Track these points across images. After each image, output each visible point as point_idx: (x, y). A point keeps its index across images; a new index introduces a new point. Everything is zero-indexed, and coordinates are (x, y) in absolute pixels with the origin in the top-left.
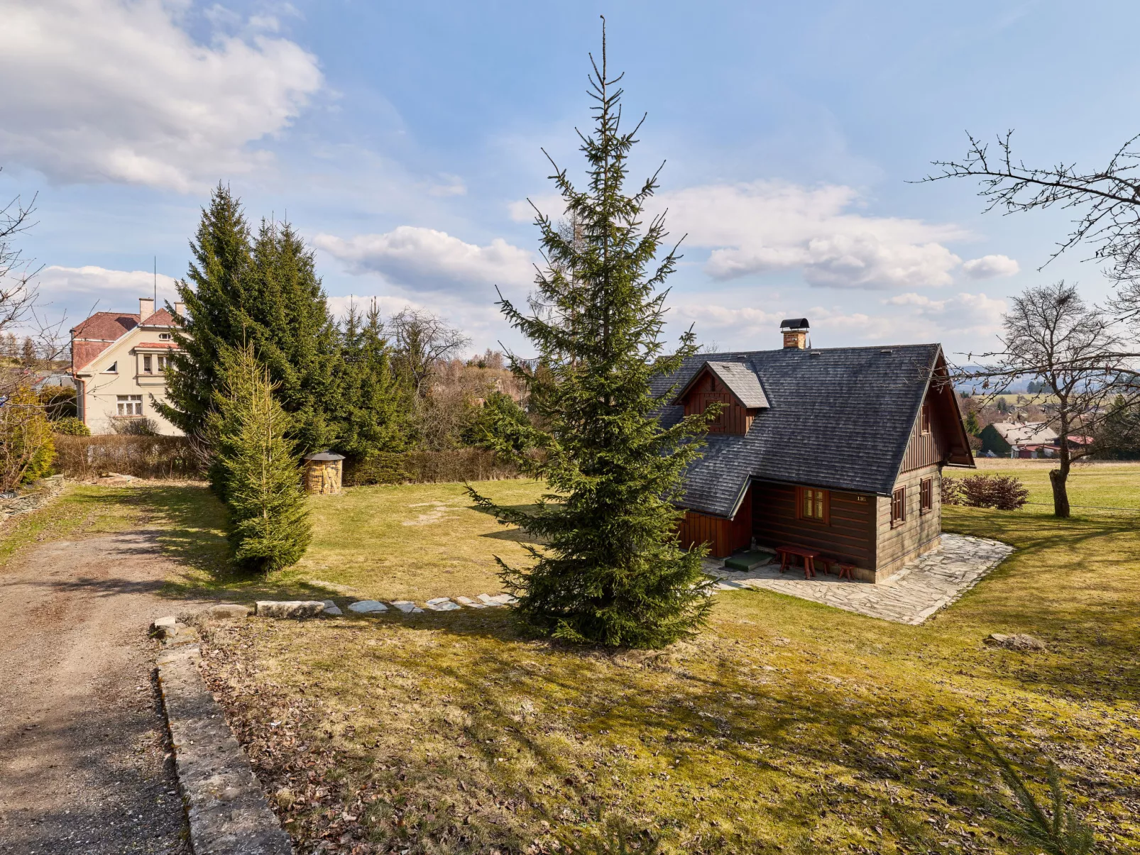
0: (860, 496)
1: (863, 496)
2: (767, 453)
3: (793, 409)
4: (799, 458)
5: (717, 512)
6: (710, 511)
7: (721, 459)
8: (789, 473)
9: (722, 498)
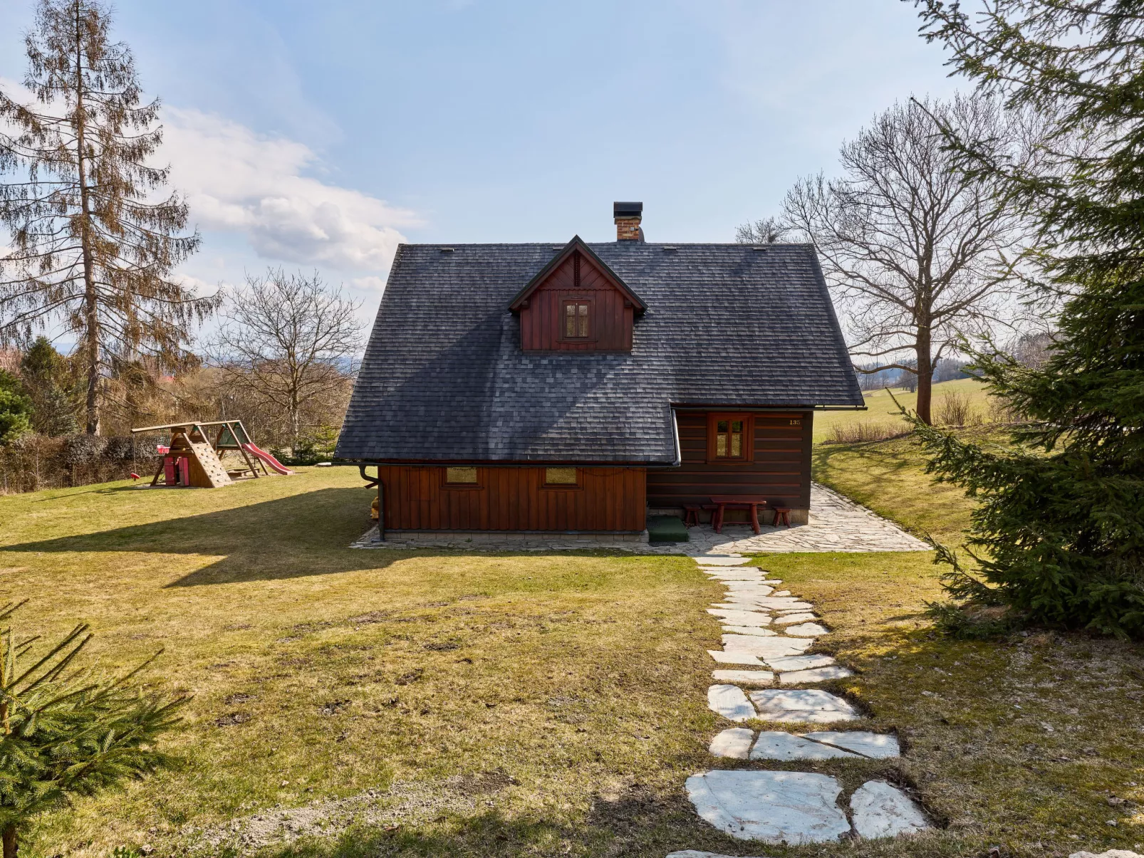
0: (793, 419)
1: (796, 419)
2: (679, 372)
3: (680, 316)
4: (729, 376)
5: (652, 459)
6: (639, 459)
7: (610, 386)
8: (726, 395)
9: (647, 440)
